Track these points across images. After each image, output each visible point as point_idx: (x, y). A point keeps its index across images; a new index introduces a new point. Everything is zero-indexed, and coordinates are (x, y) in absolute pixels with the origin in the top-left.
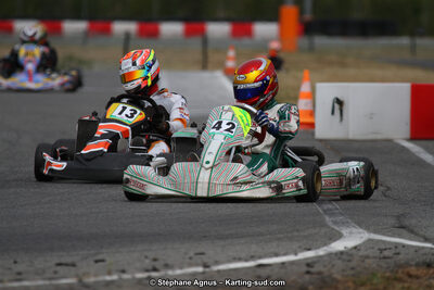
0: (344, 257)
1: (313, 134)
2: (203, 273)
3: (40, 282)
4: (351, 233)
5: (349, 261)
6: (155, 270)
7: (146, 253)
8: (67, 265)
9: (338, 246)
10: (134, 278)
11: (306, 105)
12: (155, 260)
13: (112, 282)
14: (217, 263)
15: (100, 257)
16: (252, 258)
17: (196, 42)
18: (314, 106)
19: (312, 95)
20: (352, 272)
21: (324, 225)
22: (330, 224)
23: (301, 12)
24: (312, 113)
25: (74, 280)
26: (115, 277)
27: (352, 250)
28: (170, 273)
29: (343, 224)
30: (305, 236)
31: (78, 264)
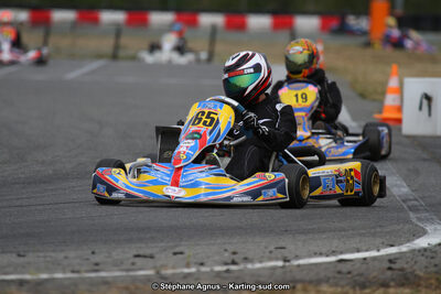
0: (426, 254)
1: (400, 130)
2: (283, 267)
3: (117, 274)
4: (435, 230)
5: (432, 258)
6: (234, 263)
7: (227, 247)
8: (145, 257)
9: (422, 243)
10: (212, 271)
11: (394, 100)
12: (234, 253)
13: (189, 274)
14: (297, 257)
15: (177, 250)
16: (334, 253)
17: (284, 35)
18: (402, 101)
19: (400, 90)
20: (434, 269)
21: (408, 221)
22: (414, 220)
23: (393, 7)
24: (400, 109)
25: (150, 272)
26: (193, 270)
27: (436, 246)
28: (250, 266)
29: (428, 220)
30: (388, 232)
31: (157, 256)
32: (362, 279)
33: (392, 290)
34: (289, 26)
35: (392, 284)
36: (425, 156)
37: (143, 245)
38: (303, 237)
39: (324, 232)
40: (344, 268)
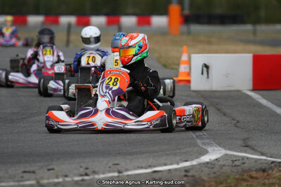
0: (208, 166)
1: (190, 87)
2: (118, 177)
3: (12, 184)
4: (214, 150)
5: (212, 168)
6: (87, 175)
7: (81, 164)
8: (29, 172)
9: (206, 158)
10: (73, 180)
11: (185, 68)
12: (87, 169)
13: (59, 183)
14: (127, 170)
15: (50, 167)
16: (150, 167)
18: (190, 69)
19: (189, 62)
20: (213, 175)
21: (196, 145)
22: (200, 145)
23: (182, 9)
24: (189, 74)
25: (33, 182)
26: (60, 180)
28: (96, 176)
29: (209, 144)
30: (184, 153)
31: (37, 172)
34: (118, 22)
37: (28, 165)
38: (130, 157)
39: (144, 153)
40: (156, 176)
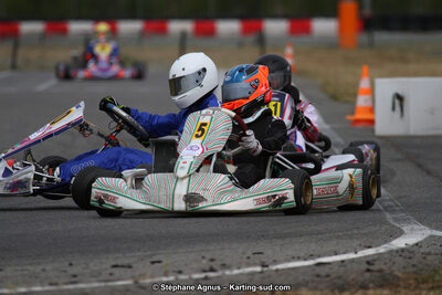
0: (404, 254)
1: (373, 131)
2: (261, 272)
3: (96, 285)
4: (412, 230)
5: (410, 258)
6: (212, 270)
7: (203, 254)
8: (123, 266)
9: (399, 243)
10: (191, 278)
11: (366, 101)
12: (212, 260)
14: (275, 262)
15: (155, 259)
16: (312, 256)
18: (373, 101)
19: (372, 91)
20: (411, 270)
21: (386, 223)
22: (391, 221)
23: (361, 8)
24: (372, 110)
25: (129, 282)
26: (171, 278)
27: (413, 246)
28: (228, 272)
29: (404, 220)
30: (366, 234)
31: (135, 266)
32: (341, 282)
33: (371, 292)
34: (259, 30)
35: (371, 285)
36: (399, 156)
37: (120, 255)
38: (279, 242)
39: (301, 236)
40: (323, 271)
